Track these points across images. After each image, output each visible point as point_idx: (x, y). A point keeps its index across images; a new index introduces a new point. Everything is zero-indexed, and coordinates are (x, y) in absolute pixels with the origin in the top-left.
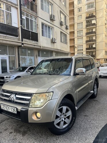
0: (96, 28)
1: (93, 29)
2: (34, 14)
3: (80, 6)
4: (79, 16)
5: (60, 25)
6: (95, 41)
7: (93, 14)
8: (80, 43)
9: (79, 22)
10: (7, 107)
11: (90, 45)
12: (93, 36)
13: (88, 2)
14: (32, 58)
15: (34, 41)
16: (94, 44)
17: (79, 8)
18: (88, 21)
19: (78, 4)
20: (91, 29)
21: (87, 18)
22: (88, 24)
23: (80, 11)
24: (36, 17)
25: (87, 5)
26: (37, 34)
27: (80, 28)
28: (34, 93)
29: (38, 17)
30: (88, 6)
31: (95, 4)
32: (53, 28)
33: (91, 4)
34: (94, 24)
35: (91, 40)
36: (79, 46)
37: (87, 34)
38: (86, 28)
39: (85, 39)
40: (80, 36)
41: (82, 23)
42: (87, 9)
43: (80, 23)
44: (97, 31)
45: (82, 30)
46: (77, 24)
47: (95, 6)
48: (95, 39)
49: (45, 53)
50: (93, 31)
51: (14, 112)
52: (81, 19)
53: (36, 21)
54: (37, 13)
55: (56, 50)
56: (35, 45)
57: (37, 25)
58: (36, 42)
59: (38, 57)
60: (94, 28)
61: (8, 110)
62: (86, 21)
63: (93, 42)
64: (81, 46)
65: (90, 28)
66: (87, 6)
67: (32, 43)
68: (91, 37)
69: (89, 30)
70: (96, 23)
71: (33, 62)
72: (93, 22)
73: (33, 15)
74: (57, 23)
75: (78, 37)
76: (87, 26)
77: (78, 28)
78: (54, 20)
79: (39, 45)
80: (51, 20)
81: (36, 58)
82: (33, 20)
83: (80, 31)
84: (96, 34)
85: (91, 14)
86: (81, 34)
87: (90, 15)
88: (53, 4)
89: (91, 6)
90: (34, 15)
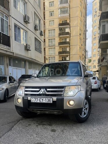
0: (70, 38)
1: (66, 39)
2: (6, 11)
3: (52, 9)
4: (51, 21)
5: (35, 29)
6: (69, 52)
7: (66, 21)
8: (52, 53)
9: (51, 28)
10: (40, 99)
11: (63, 57)
12: (67, 47)
13: (61, 6)
14: (1, 67)
15: (5, 46)
16: (67, 56)
17: (51, 12)
18: (61, 29)
19: (50, 6)
20: (65, 39)
21: (60, 25)
22: (61, 32)
23: (51, 15)
24: (8, 16)
25: (60, 9)
26: (9, 37)
27: (52, 35)
28: (66, 86)
29: (11, 16)
30: (62, 10)
31: (69, 9)
32: (27, 32)
33: (65, 8)
34: (68, 33)
35: (65, 51)
36: (51, 58)
37: (60, 43)
38: (59, 37)
39: (57, 49)
40: (52, 46)
41: (55, 30)
42: (60, 14)
43: (52, 30)
44: (71, 42)
45: (54, 38)
46: (49, 30)
47: (69, 12)
48: (69, 51)
49: (17, 62)
50: (67, 41)
51: (49, 102)
52: (54, 24)
53: (8, 21)
54: (9, 11)
55: (30, 59)
56: (7, 51)
57: (9, 26)
58: (8, 47)
59: (9, 66)
60: (68, 37)
61: (42, 102)
62: (59, 28)
63: (66, 54)
64: (53, 58)
65: (64, 37)
66: (60, 11)
67: (3, 48)
68: (65, 48)
69: (63, 39)
70: (70, 32)
71: (3, 72)
72: (67, 30)
73: (4, 13)
74: (31, 26)
75: (49, 46)
76: (60, 34)
77: (49, 36)
78: (29, 23)
79: (12, 51)
80: (24, 22)
81: (7, 67)
82: (5, 19)
83: (52, 39)
84: (70, 45)
85: (65, 21)
86: (53, 43)
87: (63, 21)
88: (26, 3)
89: (65, 11)
90: (6, 13)
